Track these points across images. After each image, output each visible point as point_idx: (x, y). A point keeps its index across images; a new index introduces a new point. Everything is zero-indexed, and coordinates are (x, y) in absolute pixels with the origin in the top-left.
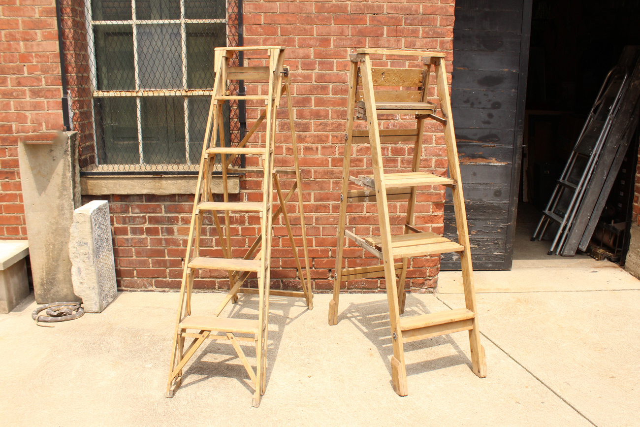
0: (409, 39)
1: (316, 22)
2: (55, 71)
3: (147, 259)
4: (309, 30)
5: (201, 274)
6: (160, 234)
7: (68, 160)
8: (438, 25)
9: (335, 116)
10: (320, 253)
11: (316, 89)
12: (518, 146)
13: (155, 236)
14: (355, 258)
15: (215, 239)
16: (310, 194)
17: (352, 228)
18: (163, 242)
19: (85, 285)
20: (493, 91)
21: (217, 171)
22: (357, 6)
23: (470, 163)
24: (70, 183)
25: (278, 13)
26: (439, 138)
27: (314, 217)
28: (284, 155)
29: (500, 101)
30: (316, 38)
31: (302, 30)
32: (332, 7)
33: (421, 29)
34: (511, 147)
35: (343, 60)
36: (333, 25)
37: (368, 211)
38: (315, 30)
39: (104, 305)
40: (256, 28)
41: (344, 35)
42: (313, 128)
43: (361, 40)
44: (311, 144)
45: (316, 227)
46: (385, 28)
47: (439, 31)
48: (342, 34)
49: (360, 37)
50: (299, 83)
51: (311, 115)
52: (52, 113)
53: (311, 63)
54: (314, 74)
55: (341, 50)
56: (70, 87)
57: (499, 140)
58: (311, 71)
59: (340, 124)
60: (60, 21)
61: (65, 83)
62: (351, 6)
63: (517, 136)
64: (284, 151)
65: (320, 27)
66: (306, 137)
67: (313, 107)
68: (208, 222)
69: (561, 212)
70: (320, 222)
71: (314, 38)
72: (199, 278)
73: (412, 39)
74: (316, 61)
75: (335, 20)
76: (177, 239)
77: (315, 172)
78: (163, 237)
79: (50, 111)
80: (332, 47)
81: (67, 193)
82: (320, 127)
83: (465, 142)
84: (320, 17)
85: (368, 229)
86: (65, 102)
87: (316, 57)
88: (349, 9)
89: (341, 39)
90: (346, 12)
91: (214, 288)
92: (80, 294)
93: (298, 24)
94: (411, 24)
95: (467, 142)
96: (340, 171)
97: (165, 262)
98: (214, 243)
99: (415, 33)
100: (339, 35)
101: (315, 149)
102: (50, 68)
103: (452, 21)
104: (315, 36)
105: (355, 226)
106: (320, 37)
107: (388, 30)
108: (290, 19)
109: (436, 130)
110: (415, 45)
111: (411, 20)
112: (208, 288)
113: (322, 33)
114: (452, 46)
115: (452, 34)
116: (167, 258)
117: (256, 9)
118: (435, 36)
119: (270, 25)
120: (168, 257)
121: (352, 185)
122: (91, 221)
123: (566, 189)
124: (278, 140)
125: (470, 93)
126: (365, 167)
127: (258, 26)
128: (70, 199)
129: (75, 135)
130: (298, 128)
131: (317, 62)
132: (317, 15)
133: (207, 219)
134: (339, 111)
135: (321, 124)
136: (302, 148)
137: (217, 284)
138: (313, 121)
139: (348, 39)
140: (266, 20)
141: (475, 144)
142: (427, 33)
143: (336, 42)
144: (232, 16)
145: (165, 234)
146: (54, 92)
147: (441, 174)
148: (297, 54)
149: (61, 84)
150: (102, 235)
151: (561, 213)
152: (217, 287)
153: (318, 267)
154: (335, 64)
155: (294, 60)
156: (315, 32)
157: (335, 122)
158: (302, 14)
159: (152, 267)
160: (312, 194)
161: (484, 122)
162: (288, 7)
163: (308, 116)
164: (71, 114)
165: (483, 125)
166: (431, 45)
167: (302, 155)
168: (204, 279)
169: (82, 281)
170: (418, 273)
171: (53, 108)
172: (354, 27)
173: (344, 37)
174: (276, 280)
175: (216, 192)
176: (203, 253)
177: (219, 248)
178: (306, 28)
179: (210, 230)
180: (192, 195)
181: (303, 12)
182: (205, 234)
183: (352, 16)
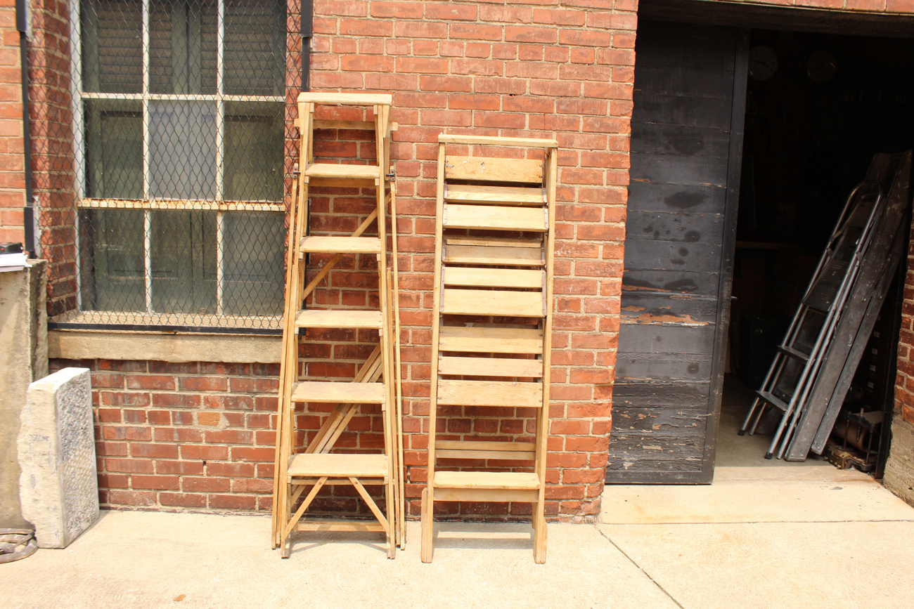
0: (564, 134)
1: (422, 104)
2: (16, 166)
3: (149, 461)
4: (410, 116)
5: (234, 486)
6: (171, 422)
7: (25, 304)
8: (608, 114)
10: (419, 459)
11: (419, 206)
12: (725, 298)
13: (163, 424)
15: (257, 432)
16: (405, 367)
17: (471, 420)
18: (176, 435)
19: (41, 504)
20: (687, 215)
21: (262, 327)
22: (485, 81)
23: (653, 322)
24: (27, 341)
25: (364, 88)
26: (607, 286)
27: (411, 403)
29: (697, 229)
30: (420, 128)
31: (400, 116)
32: (446, 82)
33: (581, 120)
34: (714, 299)
36: (447, 109)
38: (419, 116)
39: (73, 534)
40: (330, 110)
41: (464, 124)
42: (412, 266)
43: (490, 134)
44: (409, 291)
45: (414, 419)
46: (527, 116)
47: (610, 122)
48: (460, 123)
49: (489, 129)
51: (410, 246)
52: (9, 230)
53: (412, 166)
54: (415, 183)
55: (458, 148)
56: (37, 191)
57: (696, 288)
58: (412, 179)
60: (27, 90)
61: (31, 184)
62: (475, 81)
63: (723, 282)
64: (367, 299)
65: (427, 112)
67: (414, 234)
68: (245, 407)
69: (784, 393)
70: (419, 411)
71: (418, 128)
72: (229, 492)
73: (569, 133)
74: (421, 163)
75: (450, 102)
76: (198, 431)
77: (414, 333)
78: (175, 427)
79: (5, 227)
81: (22, 356)
82: (424, 265)
83: (645, 291)
84: (428, 97)
85: (495, 423)
86: (28, 214)
87: (421, 157)
88: (472, 86)
89: (459, 132)
90: (468, 90)
91: (253, 509)
92: (32, 518)
93: (394, 107)
94: (566, 111)
95: (648, 291)
97: (177, 465)
98: (254, 439)
99: (572, 126)
100: (457, 124)
101: (414, 298)
102: (9, 161)
103: (629, 109)
104: (420, 125)
106: (427, 127)
107: (531, 120)
109: (602, 273)
110: (572, 144)
111: (567, 106)
112: (244, 508)
113: (430, 121)
114: (628, 146)
115: (629, 127)
116: (180, 459)
117: (330, 82)
118: (603, 130)
119: (352, 107)
120: (183, 458)
122: (56, 402)
123: (791, 360)
124: (358, 283)
125: (653, 217)
127: (333, 108)
128: (26, 365)
129: (41, 266)
131: (422, 165)
132: (423, 93)
133: (245, 402)
135: (424, 260)
137: (257, 503)
138: (412, 255)
139: (470, 131)
141: (659, 293)
142: (591, 125)
144: (293, 92)
145: (179, 423)
146: (13, 198)
147: (609, 340)
149: (24, 186)
150: (75, 423)
151: (784, 395)
152: (257, 506)
153: (416, 480)
156: (419, 119)
158: (400, 92)
159: (157, 473)
160: (409, 367)
161: (674, 262)
162: (379, 80)
163: (405, 247)
164: (38, 233)
165: (672, 265)
166: (597, 144)
168: (238, 495)
169: (36, 497)
170: (571, 492)
171: (10, 222)
172: (479, 114)
173: (464, 128)
174: (349, 498)
175: (259, 361)
176: (237, 455)
177: (262, 447)
178: (406, 113)
179: (249, 418)
180: (222, 363)
181: (402, 89)
182: (241, 424)
183: (477, 97)
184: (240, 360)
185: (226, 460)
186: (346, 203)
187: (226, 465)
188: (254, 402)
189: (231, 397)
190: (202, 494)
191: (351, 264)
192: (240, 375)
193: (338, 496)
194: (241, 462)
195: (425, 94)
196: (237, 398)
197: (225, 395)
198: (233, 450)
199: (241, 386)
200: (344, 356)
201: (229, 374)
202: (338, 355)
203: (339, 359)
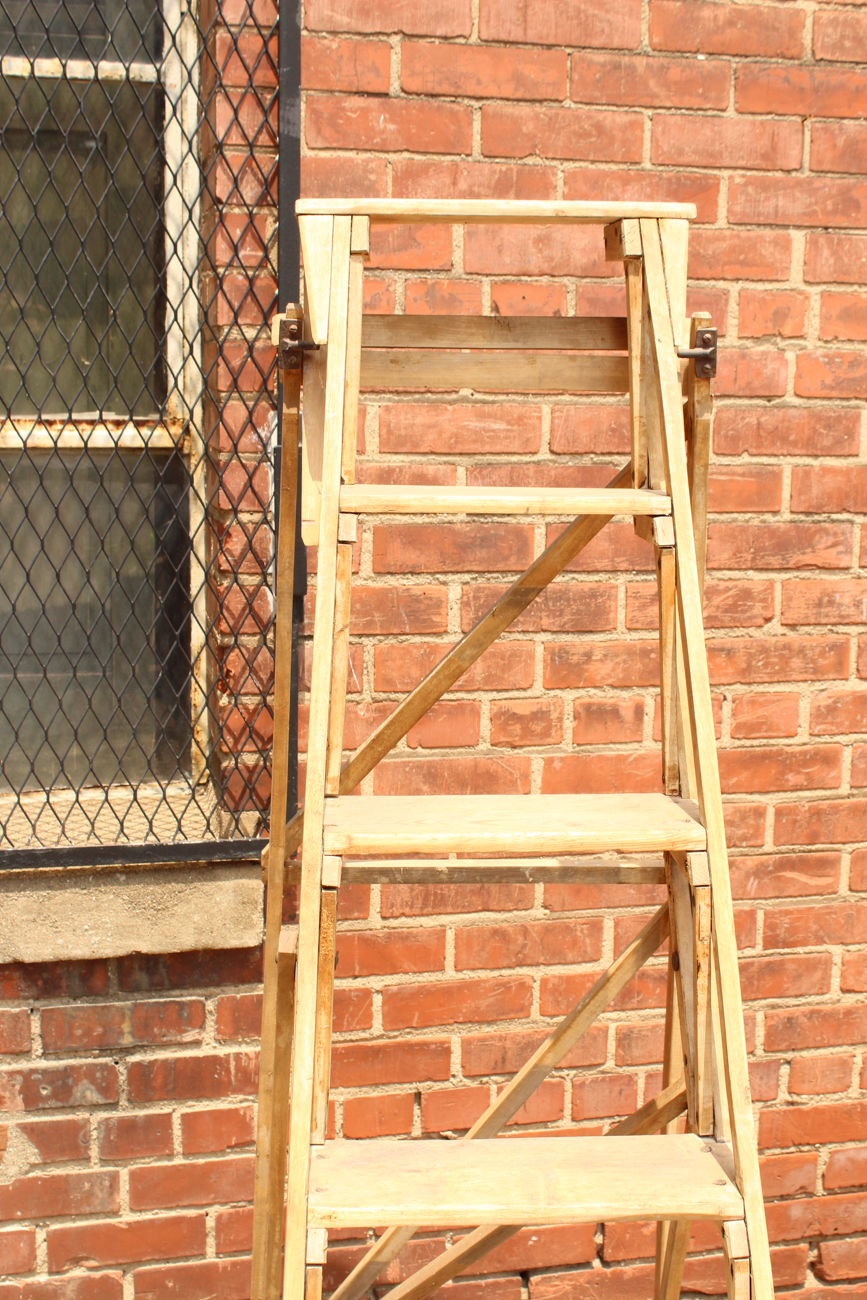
1: (655, 96)
4: (619, 135)
9: (724, 557)
14: (782, 1197)
15: (133, 1175)
16: (596, 927)
17: (778, 1064)
21: (152, 840)
22: (845, 23)
25: (474, 39)
27: (612, 1033)
28: (484, 746)
30: (650, 175)
31: (586, 135)
32: (731, 23)
35: (768, 286)
36: (731, 113)
37: (851, 983)
38: (647, 135)
40: (365, 111)
41: (780, 163)
42: (621, 615)
43: (856, 194)
44: (612, 693)
45: (620, 1077)
48: (769, 159)
49: (851, 180)
50: (566, 398)
51: (617, 553)
55: (761, 239)
59: (746, 594)
64: (485, 726)
65: (672, 120)
66: (588, 656)
68: (93, 1096)
70: (636, 1052)
75: (740, 89)
80: (722, 222)
84: (675, 74)
85: (845, 1065)
88: (807, 37)
89: (764, 186)
90: (794, 52)
93: (567, 103)
96: (737, 810)
98: (123, 1196)
100: (759, 163)
101: (628, 714)
104: (647, 165)
105: (789, 1056)
106: (669, 172)
108: (531, 72)
113: (681, 153)
117: (365, 12)
119: (435, 102)
121: (788, 874)
126: (845, 789)
127: (374, 102)
130: (552, 614)
132: (659, 60)
133: (93, 1081)
134: (743, 530)
136: (569, 709)
138: (622, 578)
139: (799, 183)
140: (413, 74)
143: (742, 199)
148: (557, 254)
153: (621, 1256)
154: (733, 307)
155: (545, 279)
156: (647, 144)
157: (723, 585)
158: (588, 54)
160: (608, 925)
163: (602, 556)
167: (568, 747)
172: (825, 130)
173: (779, 174)
175: (145, 947)
176: (64, 1252)
177: (148, 1216)
178: (608, 123)
179: (108, 1130)
180: (18, 965)
181: (596, 43)
182: (80, 1156)
183: (820, 74)
184: (80, 950)
185: (31, 1271)
186: (419, 420)
187: (31, 1290)
188: (122, 1078)
189: (45, 1072)
191: (436, 619)
192: (75, 999)
194: (79, 1272)
195: (665, 61)
196: (68, 1071)
197: (23, 1065)
198: (51, 1239)
199: (79, 1032)
200: (411, 907)
201: (37, 999)
202: (392, 907)
203: (396, 917)
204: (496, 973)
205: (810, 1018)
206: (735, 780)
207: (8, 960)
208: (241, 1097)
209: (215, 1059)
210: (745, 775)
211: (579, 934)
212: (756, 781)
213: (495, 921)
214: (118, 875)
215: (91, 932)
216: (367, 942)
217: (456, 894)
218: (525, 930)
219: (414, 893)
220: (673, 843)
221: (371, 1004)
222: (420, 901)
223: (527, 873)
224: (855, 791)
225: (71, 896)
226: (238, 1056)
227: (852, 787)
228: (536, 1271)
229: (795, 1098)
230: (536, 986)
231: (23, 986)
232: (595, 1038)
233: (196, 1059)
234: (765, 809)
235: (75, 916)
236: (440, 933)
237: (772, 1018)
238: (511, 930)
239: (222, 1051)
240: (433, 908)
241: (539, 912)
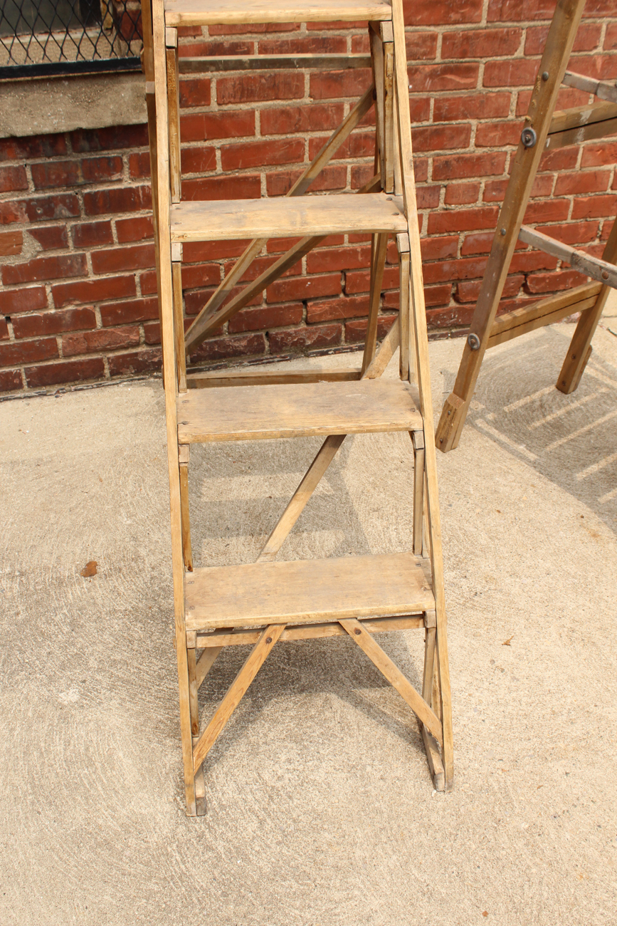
5: (64, 348)
10: (360, 258)
14: (439, 260)
15: (93, 255)
16: (339, 108)
17: (439, 187)
21: (80, 59)
27: (349, 170)
37: (481, 141)
68: (66, 213)
72: (57, 357)
85: (475, 188)
91: (102, 376)
96: (421, 37)
98: (89, 266)
105: (446, 183)
112: (86, 378)
121: (449, 77)
126: (483, 23)
133: (65, 204)
137: (107, 366)
152: (107, 372)
153: (355, 291)
168: (73, 360)
174: (253, 335)
175: (84, 125)
176: (61, 296)
177: (104, 277)
179: (77, 232)
180: (13, 139)
182: (63, 245)
184: (47, 129)
185: (45, 307)
187: (47, 317)
188: (81, 202)
189: (38, 200)
190: (13, 369)
192: (49, 157)
193: (235, 333)
194: (71, 308)
196: (50, 199)
197: (25, 197)
198: (54, 290)
199: (53, 177)
200: (234, 98)
201: (27, 158)
202: (223, 97)
203: (227, 104)
204: (283, 137)
205: (458, 162)
206: (420, 17)
207: (7, 135)
208: (147, 210)
209: (131, 189)
210: (426, 14)
211: (330, 113)
212: (432, 18)
213: (283, 105)
214: (64, 82)
215: (52, 117)
216: (210, 119)
217: (260, 89)
218: (299, 110)
219: (236, 89)
220: (372, 16)
221: (215, 156)
222: (239, 94)
223: (295, 62)
224: (489, 25)
225: (38, 95)
226: (143, 187)
227: (487, 22)
228: (310, 299)
229: (448, 206)
230: (307, 144)
231: (18, 151)
232: (340, 173)
233: (120, 190)
234: (437, 36)
235: (42, 108)
236: (252, 113)
237: (437, 161)
238: (291, 110)
239: (134, 185)
240: (247, 98)
241: (307, 100)
